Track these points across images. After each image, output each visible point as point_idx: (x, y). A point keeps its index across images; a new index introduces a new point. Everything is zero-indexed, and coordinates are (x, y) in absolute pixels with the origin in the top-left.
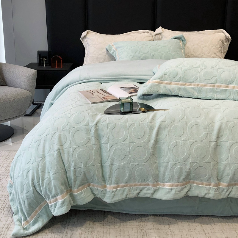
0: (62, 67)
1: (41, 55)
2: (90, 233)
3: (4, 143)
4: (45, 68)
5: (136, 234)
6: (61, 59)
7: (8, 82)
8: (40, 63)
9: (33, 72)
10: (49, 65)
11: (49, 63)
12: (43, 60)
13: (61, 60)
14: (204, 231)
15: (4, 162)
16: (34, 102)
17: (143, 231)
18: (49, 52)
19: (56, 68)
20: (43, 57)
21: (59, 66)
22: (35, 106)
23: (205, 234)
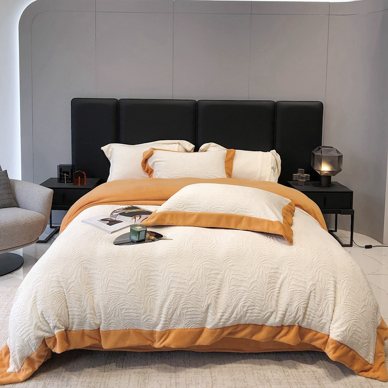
0: (85, 184)
1: (62, 169)
2: (88, 377)
3: (9, 275)
4: (65, 185)
5: (137, 378)
6: (85, 174)
7: (20, 202)
8: (61, 179)
9: (49, 191)
10: (70, 181)
11: (71, 180)
12: (64, 176)
13: (85, 176)
14: (211, 374)
15: (4, 300)
16: (53, 225)
17: (147, 375)
18: (73, 166)
19: (79, 186)
20: (64, 172)
21: (82, 183)
22: (53, 230)
23: (212, 377)
